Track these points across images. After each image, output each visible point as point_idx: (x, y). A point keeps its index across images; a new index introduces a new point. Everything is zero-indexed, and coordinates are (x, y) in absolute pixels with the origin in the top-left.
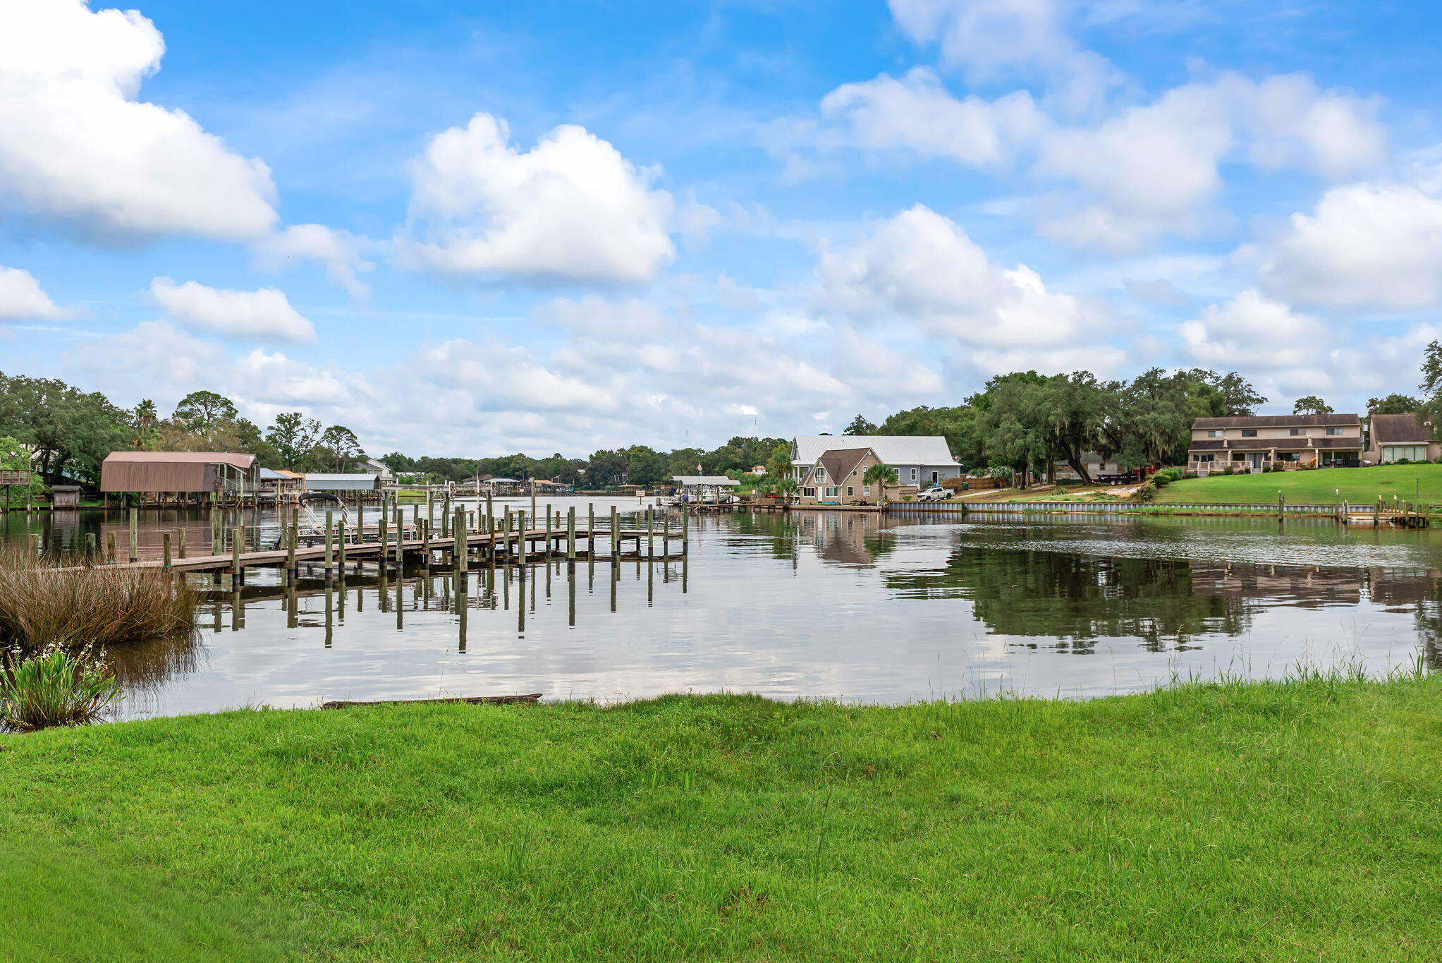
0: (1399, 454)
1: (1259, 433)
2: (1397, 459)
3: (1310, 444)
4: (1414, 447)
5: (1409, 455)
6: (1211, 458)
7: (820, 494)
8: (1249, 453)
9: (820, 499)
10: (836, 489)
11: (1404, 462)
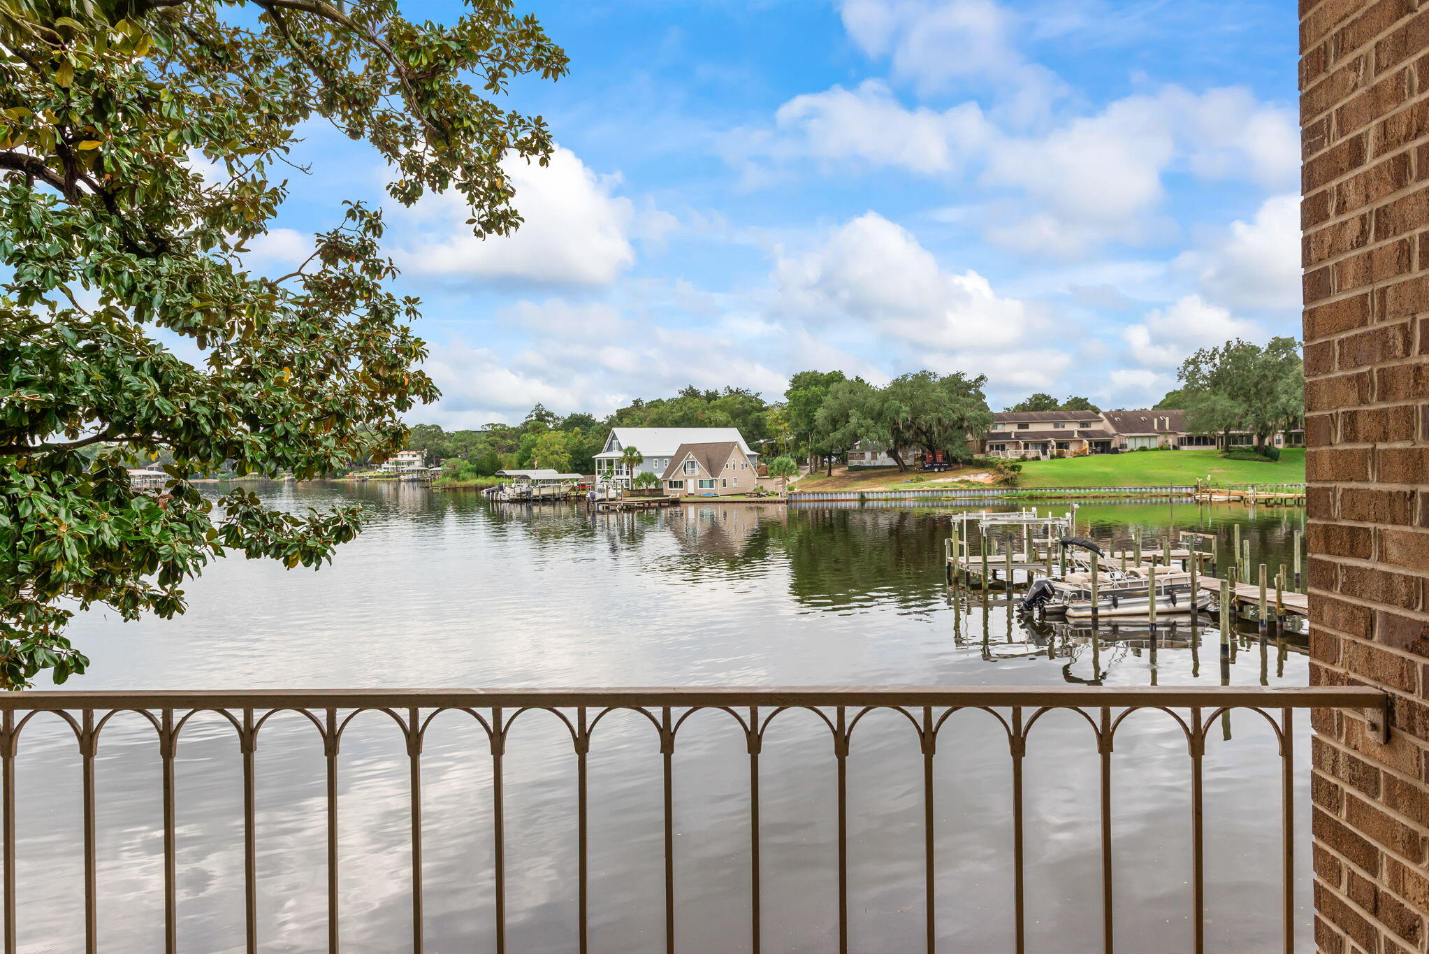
0: (1139, 444)
1: (1030, 426)
2: (1138, 447)
3: (1076, 435)
4: (1150, 437)
5: (1146, 443)
6: (1003, 448)
7: (691, 486)
8: (1032, 443)
9: (691, 490)
10: (711, 482)
11: (1143, 449)
